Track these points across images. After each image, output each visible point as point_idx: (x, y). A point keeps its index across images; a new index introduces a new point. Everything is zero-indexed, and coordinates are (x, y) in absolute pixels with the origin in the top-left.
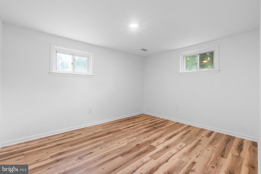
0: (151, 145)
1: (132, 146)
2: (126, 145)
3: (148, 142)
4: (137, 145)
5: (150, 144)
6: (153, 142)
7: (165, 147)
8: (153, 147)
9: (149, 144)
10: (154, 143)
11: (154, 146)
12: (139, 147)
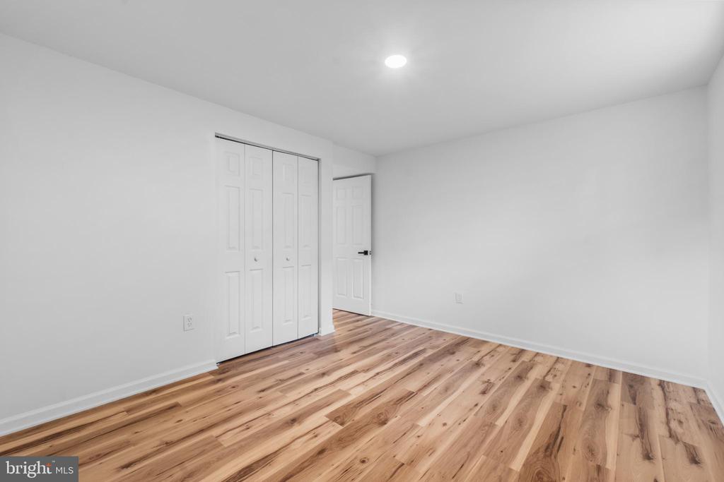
0: (342, 424)
1: (399, 417)
2: (418, 419)
3: (351, 436)
4: (384, 423)
5: (342, 431)
6: (332, 438)
7: (300, 423)
8: (335, 420)
9: (347, 429)
10: (329, 436)
11: (334, 423)
12: (379, 416)
